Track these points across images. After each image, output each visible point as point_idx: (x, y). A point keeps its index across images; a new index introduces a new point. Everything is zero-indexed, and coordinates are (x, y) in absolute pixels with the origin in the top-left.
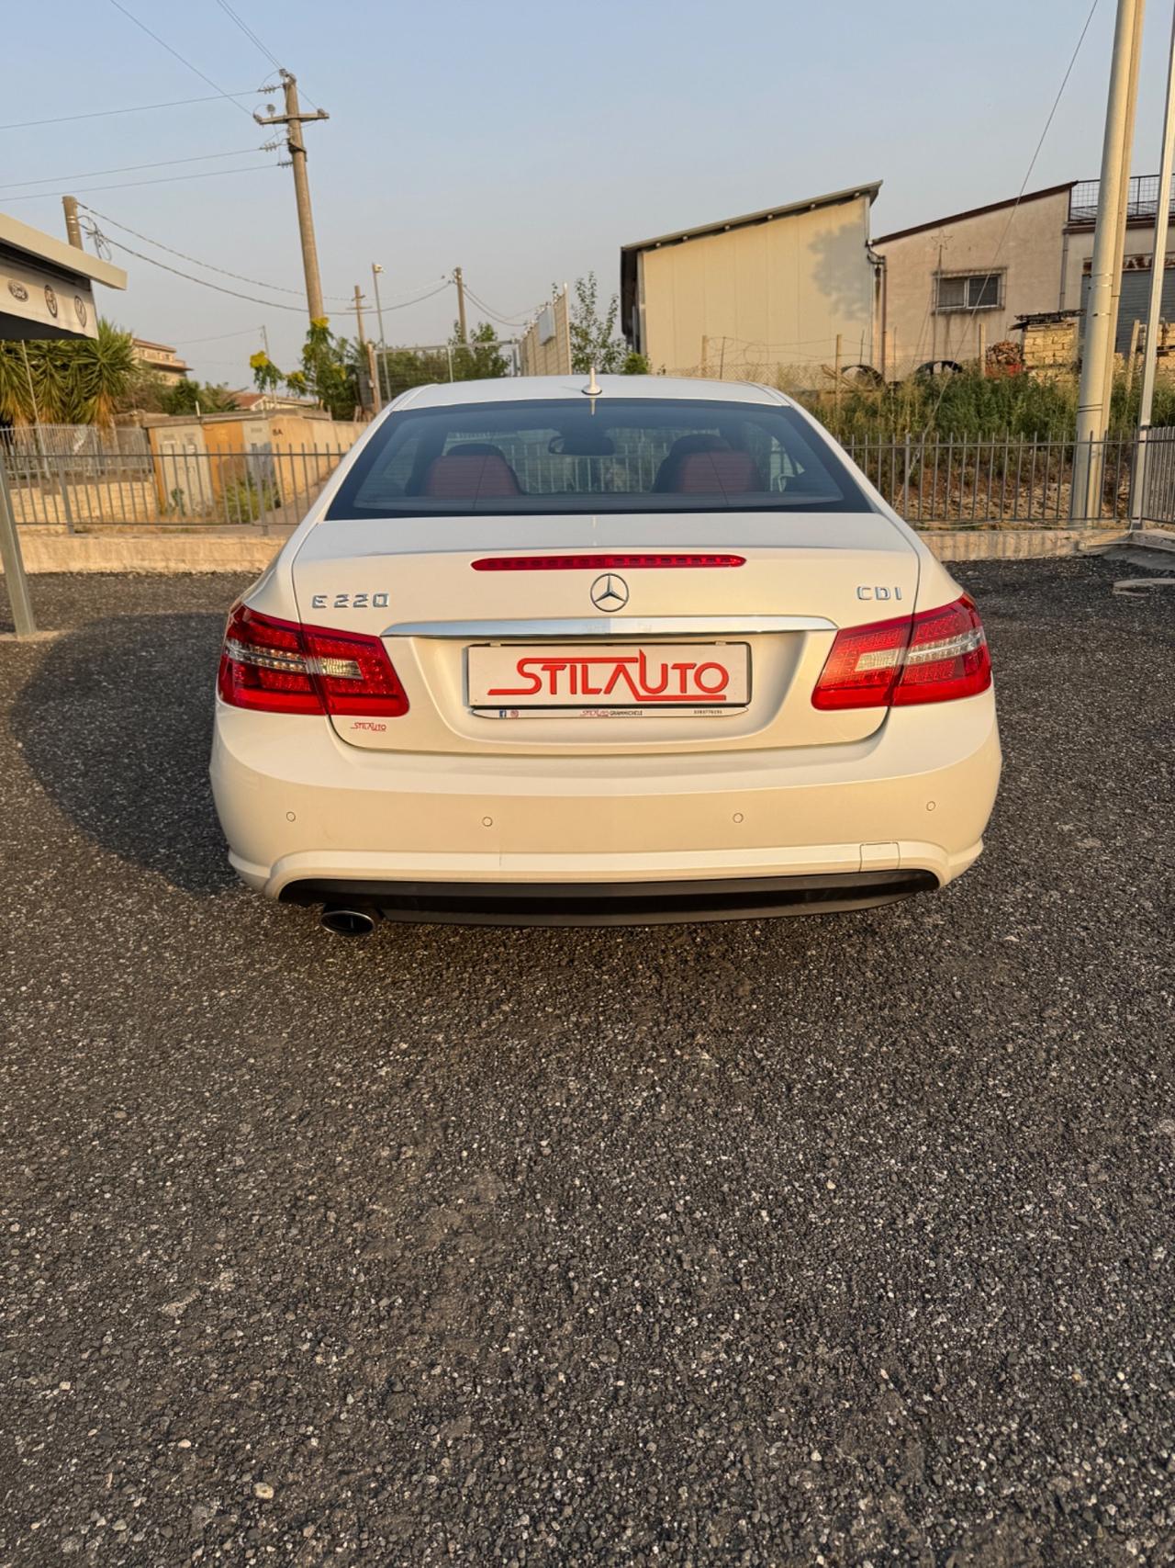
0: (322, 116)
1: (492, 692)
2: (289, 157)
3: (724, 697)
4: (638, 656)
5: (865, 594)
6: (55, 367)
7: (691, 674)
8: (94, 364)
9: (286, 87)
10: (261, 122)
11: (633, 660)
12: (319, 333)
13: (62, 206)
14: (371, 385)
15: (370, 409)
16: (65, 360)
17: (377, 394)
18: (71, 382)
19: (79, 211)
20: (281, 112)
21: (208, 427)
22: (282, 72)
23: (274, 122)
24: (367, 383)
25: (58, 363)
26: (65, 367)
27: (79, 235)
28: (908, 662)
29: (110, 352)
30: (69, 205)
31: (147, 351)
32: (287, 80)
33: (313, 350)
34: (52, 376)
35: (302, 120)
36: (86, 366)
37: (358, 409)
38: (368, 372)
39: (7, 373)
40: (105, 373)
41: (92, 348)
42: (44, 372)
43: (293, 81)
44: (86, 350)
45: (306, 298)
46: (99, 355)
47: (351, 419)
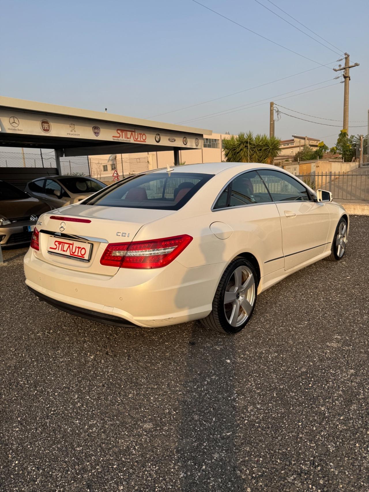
0: (356, 65)
1: (51, 248)
2: (343, 79)
3: (84, 257)
4: (72, 243)
5: (119, 234)
6: (258, 150)
7: (80, 249)
8: (268, 149)
9: (346, 58)
10: (335, 70)
11: (71, 244)
12: (343, 135)
13: (270, 105)
14: (360, 150)
15: (358, 158)
16: (261, 148)
17: (362, 153)
18: (261, 154)
19: (274, 106)
20: (343, 66)
21: (301, 165)
22: (346, 54)
23: (340, 70)
24: (359, 149)
25: (259, 149)
26: (260, 150)
27: (273, 112)
28: (127, 255)
29: (273, 145)
30: (272, 104)
31: (311, 141)
32: (346, 56)
33: (341, 140)
34: (256, 153)
35: (350, 67)
36: (266, 149)
37: (354, 158)
38: (360, 145)
39: (244, 152)
40: (271, 151)
41: (268, 144)
42: (255, 152)
43: (349, 56)
44: (267, 145)
45: (343, 122)
46: (270, 146)
47: (351, 161)
